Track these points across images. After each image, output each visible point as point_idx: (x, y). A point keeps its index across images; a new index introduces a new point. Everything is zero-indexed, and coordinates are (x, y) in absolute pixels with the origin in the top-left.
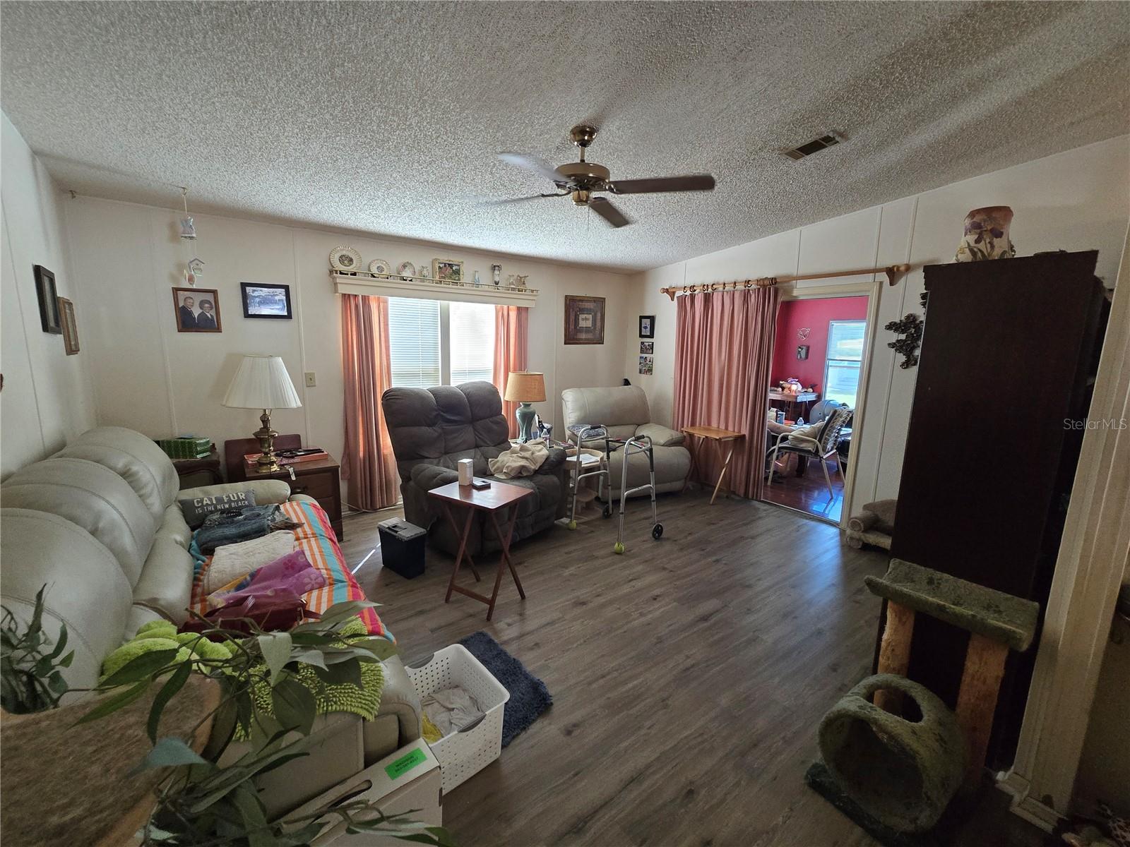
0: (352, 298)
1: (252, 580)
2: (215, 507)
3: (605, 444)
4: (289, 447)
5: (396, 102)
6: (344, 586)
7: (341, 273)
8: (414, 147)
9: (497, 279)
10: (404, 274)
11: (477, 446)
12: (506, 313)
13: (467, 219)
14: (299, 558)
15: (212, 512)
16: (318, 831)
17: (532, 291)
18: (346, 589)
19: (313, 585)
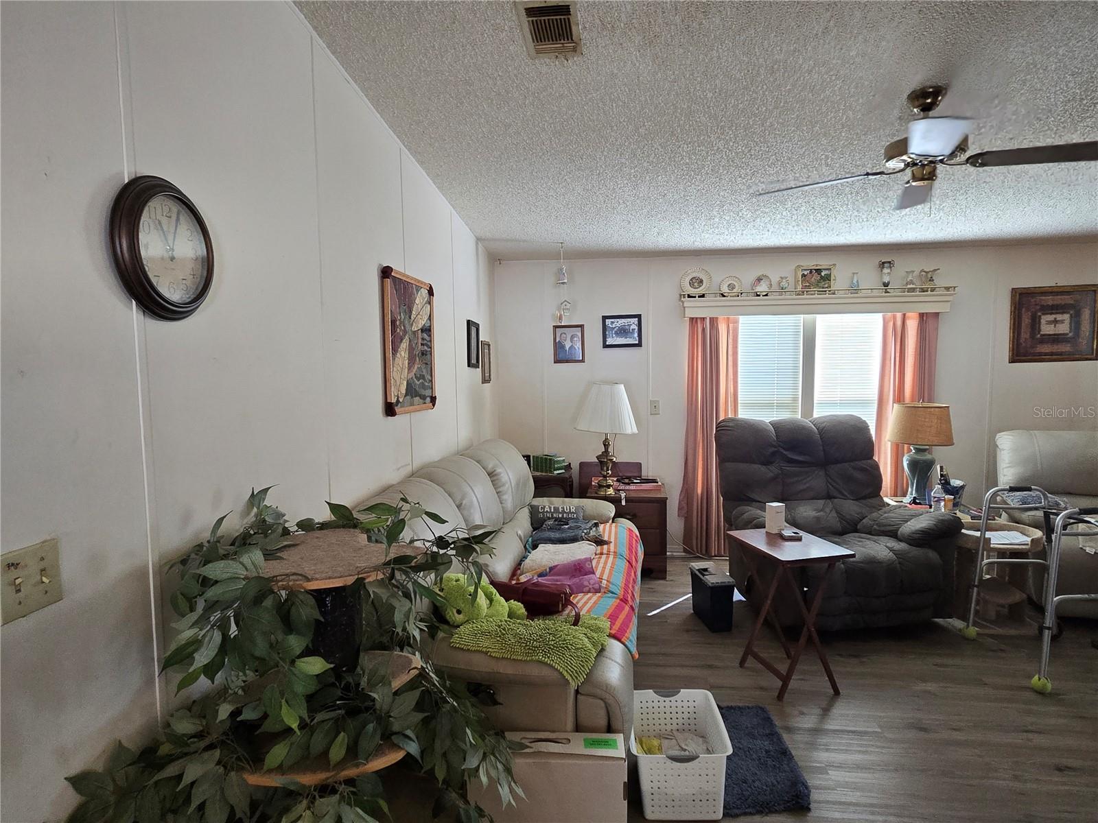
0: (699, 321)
1: (550, 572)
2: (552, 515)
3: (1043, 519)
4: (629, 474)
5: (698, 136)
6: (614, 597)
7: (689, 296)
8: (730, 166)
9: (886, 280)
10: (759, 289)
11: (829, 497)
12: (899, 323)
13: (823, 216)
14: (587, 565)
15: (549, 518)
16: (523, 749)
17: (947, 289)
18: (614, 600)
19: (590, 589)
